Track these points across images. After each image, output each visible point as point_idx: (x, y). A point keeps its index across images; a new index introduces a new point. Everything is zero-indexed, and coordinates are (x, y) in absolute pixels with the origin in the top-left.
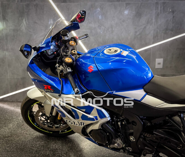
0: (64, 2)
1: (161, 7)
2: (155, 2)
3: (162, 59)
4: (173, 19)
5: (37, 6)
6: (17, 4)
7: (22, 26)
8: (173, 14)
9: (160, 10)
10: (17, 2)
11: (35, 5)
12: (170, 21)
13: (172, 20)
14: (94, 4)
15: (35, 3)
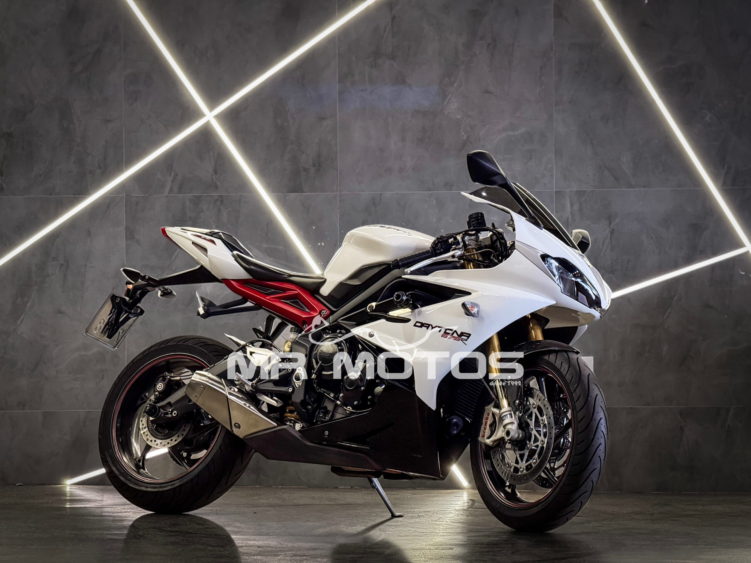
0: (294, 190)
1: (572, 205)
2: (554, 190)
3: (592, 358)
4: (611, 238)
5: (222, 202)
6: (167, 197)
7: (175, 258)
8: (610, 223)
9: (572, 213)
10: (169, 193)
11: (217, 200)
12: (603, 245)
13: (608, 240)
14: (381, 194)
15: (215, 194)
